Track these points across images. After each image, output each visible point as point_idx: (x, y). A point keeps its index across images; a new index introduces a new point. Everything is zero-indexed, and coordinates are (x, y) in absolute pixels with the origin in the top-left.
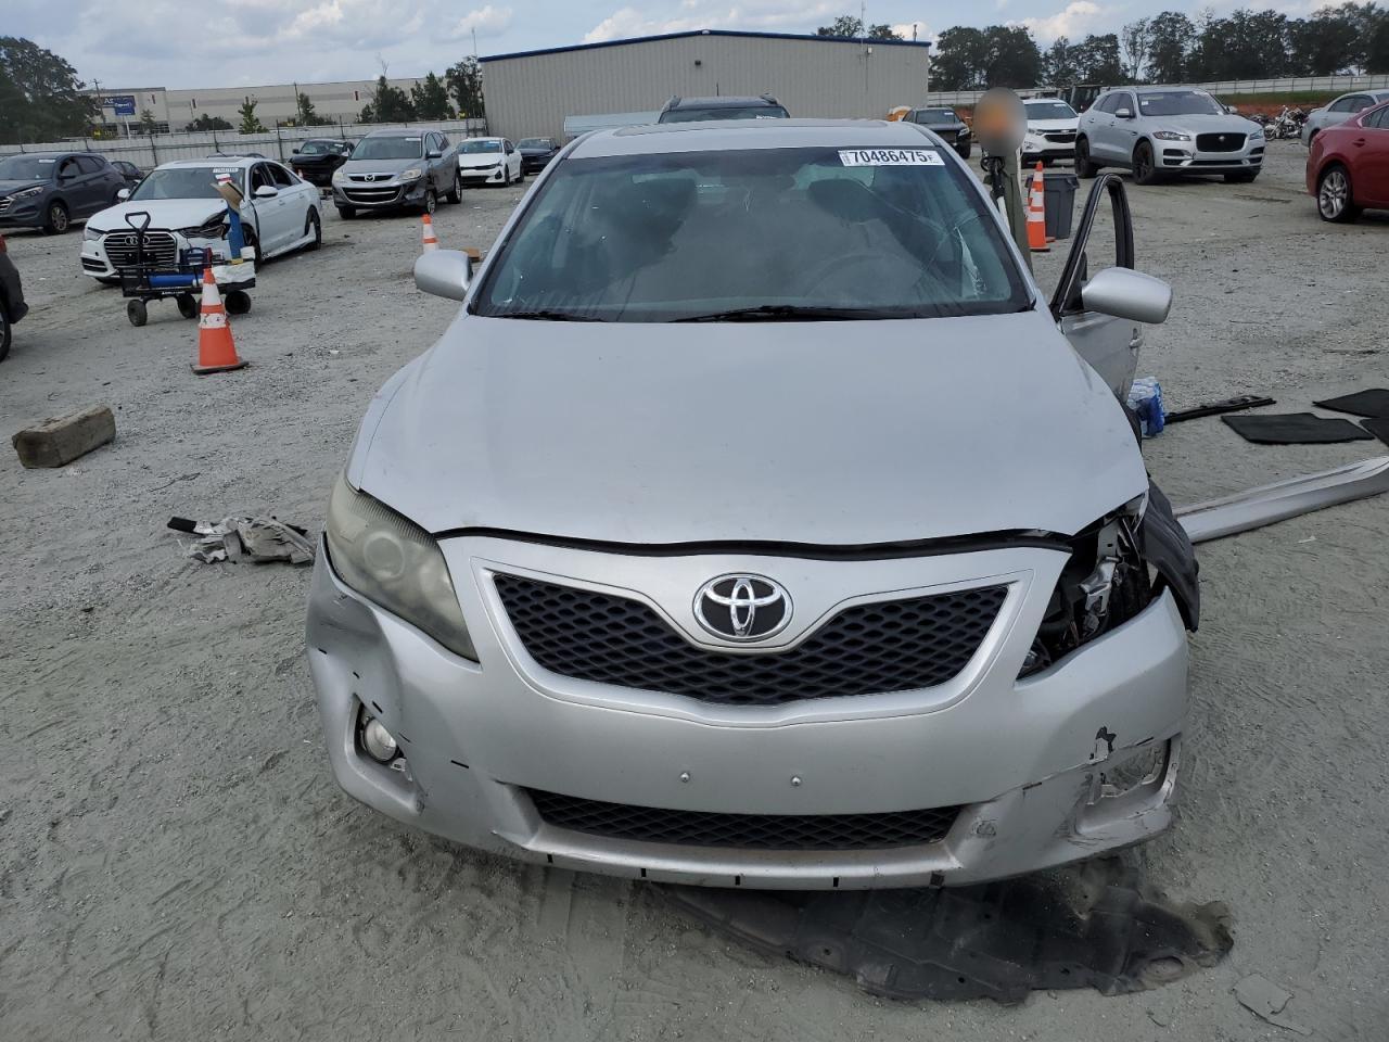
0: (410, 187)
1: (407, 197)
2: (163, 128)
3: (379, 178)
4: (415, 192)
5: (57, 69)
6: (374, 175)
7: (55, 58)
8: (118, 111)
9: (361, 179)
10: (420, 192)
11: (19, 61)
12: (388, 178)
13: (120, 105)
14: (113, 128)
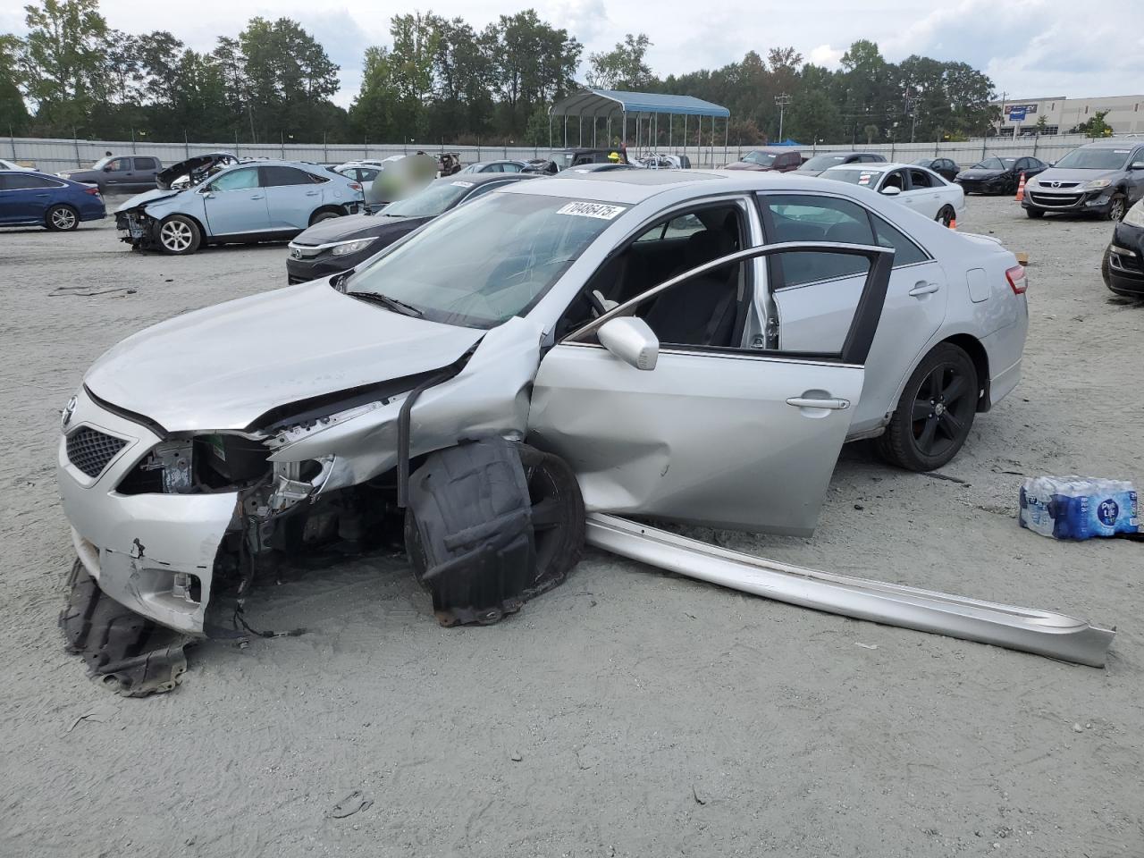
0: (1094, 195)
1: (1088, 203)
2: (1053, 131)
3: (1064, 186)
4: (1098, 200)
5: (981, 85)
6: (1060, 182)
7: (982, 77)
8: (1013, 117)
9: (1048, 185)
10: (1104, 200)
11: (955, 80)
12: (1074, 185)
13: (1015, 113)
14: (1011, 130)
